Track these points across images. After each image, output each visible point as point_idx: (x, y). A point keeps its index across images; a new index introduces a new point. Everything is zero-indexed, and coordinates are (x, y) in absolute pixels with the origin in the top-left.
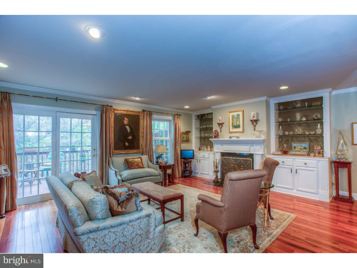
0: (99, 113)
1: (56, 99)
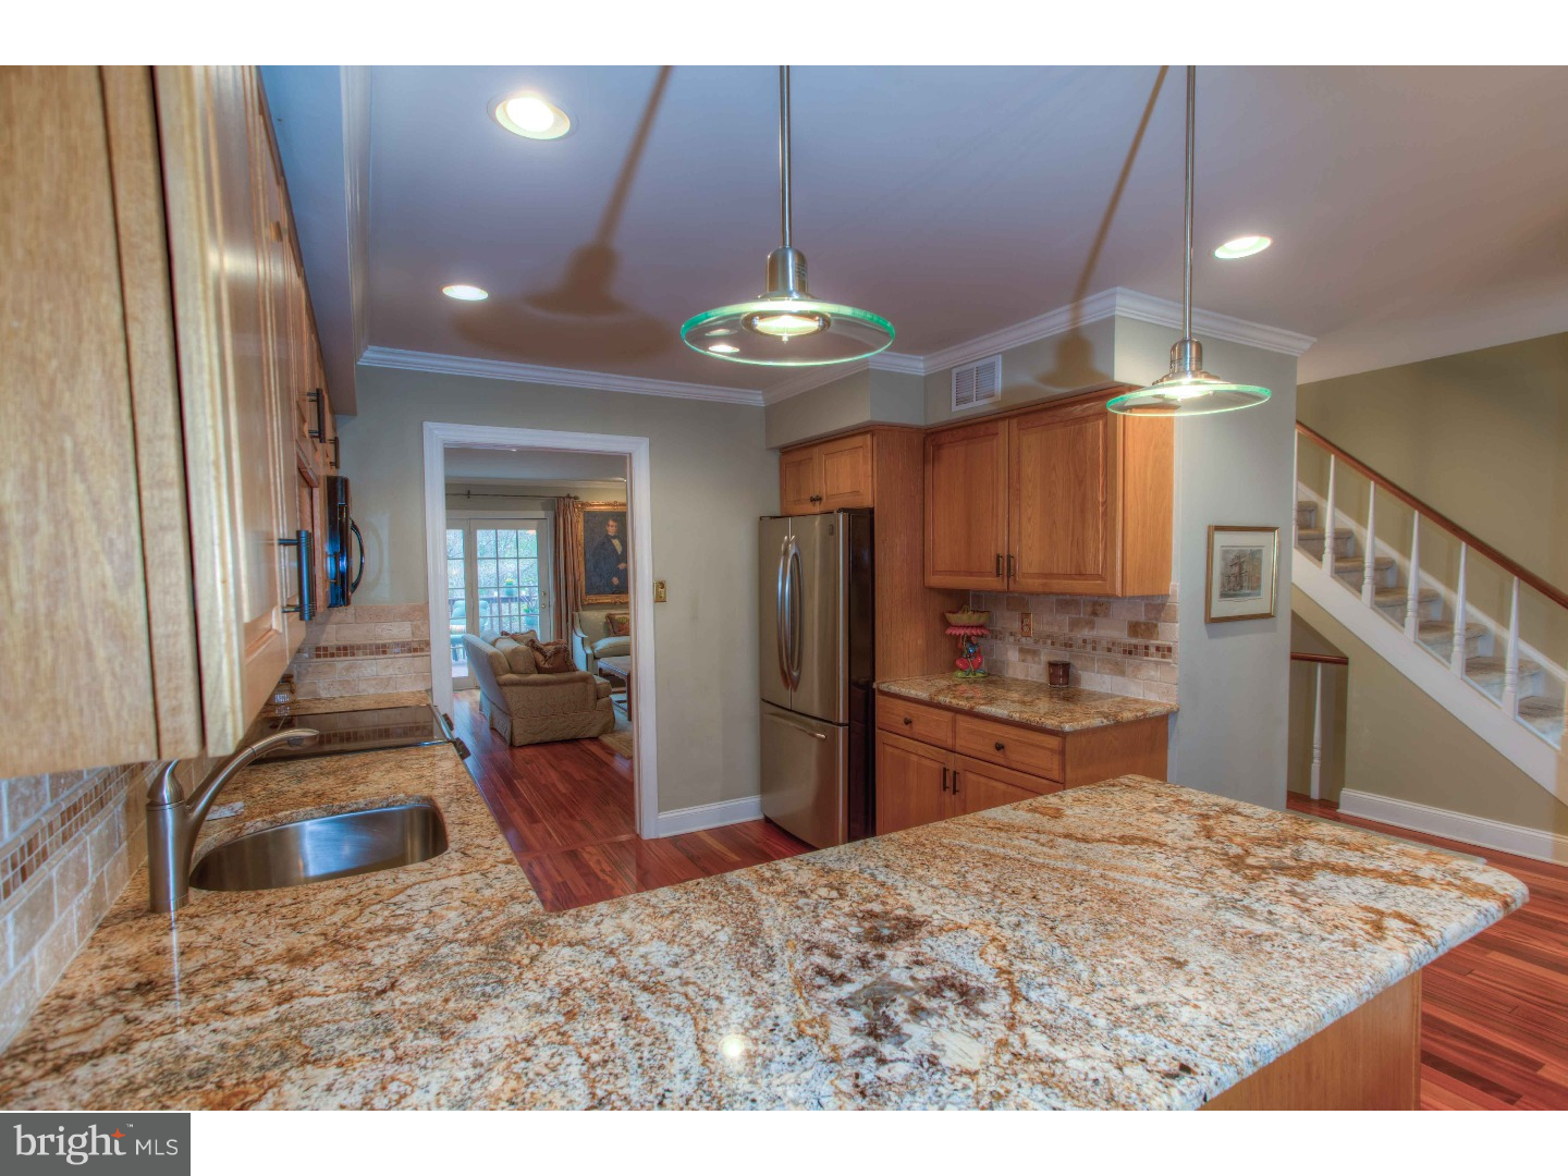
0: (551, 514)
1: (468, 494)
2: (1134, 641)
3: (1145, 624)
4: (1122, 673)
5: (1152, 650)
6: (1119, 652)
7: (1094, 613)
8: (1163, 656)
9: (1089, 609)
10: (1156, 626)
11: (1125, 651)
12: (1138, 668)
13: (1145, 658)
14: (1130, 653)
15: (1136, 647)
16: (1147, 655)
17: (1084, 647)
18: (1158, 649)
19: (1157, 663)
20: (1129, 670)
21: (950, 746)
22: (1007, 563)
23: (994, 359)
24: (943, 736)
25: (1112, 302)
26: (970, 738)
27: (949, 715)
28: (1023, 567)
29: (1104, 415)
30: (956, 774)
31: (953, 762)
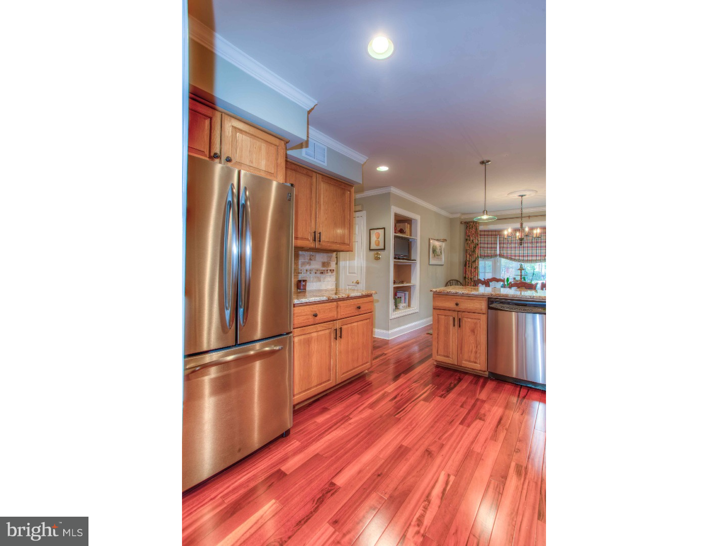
2: (324, 269)
3: (327, 262)
4: (320, 281)
5: (329, 271)
6: (319, 273)
7: (310, 259)
9: (309, 258)
10: (330, 263)
12: (325, 278)
14: (322, 273)
15: (324, 271)
16: (327, 273)
17: (307, 273)
19: (330, 275)
20: (322, 279)
21: (335, 318)
22: (317, 235)
23: (324, 147)
24: (333, 314)
25: (365, 160)
26: (346, 309)
27: (335, 303)
28: (323, 238)
29: (350, 191)
30: (341, 328)
31: (338, 325)
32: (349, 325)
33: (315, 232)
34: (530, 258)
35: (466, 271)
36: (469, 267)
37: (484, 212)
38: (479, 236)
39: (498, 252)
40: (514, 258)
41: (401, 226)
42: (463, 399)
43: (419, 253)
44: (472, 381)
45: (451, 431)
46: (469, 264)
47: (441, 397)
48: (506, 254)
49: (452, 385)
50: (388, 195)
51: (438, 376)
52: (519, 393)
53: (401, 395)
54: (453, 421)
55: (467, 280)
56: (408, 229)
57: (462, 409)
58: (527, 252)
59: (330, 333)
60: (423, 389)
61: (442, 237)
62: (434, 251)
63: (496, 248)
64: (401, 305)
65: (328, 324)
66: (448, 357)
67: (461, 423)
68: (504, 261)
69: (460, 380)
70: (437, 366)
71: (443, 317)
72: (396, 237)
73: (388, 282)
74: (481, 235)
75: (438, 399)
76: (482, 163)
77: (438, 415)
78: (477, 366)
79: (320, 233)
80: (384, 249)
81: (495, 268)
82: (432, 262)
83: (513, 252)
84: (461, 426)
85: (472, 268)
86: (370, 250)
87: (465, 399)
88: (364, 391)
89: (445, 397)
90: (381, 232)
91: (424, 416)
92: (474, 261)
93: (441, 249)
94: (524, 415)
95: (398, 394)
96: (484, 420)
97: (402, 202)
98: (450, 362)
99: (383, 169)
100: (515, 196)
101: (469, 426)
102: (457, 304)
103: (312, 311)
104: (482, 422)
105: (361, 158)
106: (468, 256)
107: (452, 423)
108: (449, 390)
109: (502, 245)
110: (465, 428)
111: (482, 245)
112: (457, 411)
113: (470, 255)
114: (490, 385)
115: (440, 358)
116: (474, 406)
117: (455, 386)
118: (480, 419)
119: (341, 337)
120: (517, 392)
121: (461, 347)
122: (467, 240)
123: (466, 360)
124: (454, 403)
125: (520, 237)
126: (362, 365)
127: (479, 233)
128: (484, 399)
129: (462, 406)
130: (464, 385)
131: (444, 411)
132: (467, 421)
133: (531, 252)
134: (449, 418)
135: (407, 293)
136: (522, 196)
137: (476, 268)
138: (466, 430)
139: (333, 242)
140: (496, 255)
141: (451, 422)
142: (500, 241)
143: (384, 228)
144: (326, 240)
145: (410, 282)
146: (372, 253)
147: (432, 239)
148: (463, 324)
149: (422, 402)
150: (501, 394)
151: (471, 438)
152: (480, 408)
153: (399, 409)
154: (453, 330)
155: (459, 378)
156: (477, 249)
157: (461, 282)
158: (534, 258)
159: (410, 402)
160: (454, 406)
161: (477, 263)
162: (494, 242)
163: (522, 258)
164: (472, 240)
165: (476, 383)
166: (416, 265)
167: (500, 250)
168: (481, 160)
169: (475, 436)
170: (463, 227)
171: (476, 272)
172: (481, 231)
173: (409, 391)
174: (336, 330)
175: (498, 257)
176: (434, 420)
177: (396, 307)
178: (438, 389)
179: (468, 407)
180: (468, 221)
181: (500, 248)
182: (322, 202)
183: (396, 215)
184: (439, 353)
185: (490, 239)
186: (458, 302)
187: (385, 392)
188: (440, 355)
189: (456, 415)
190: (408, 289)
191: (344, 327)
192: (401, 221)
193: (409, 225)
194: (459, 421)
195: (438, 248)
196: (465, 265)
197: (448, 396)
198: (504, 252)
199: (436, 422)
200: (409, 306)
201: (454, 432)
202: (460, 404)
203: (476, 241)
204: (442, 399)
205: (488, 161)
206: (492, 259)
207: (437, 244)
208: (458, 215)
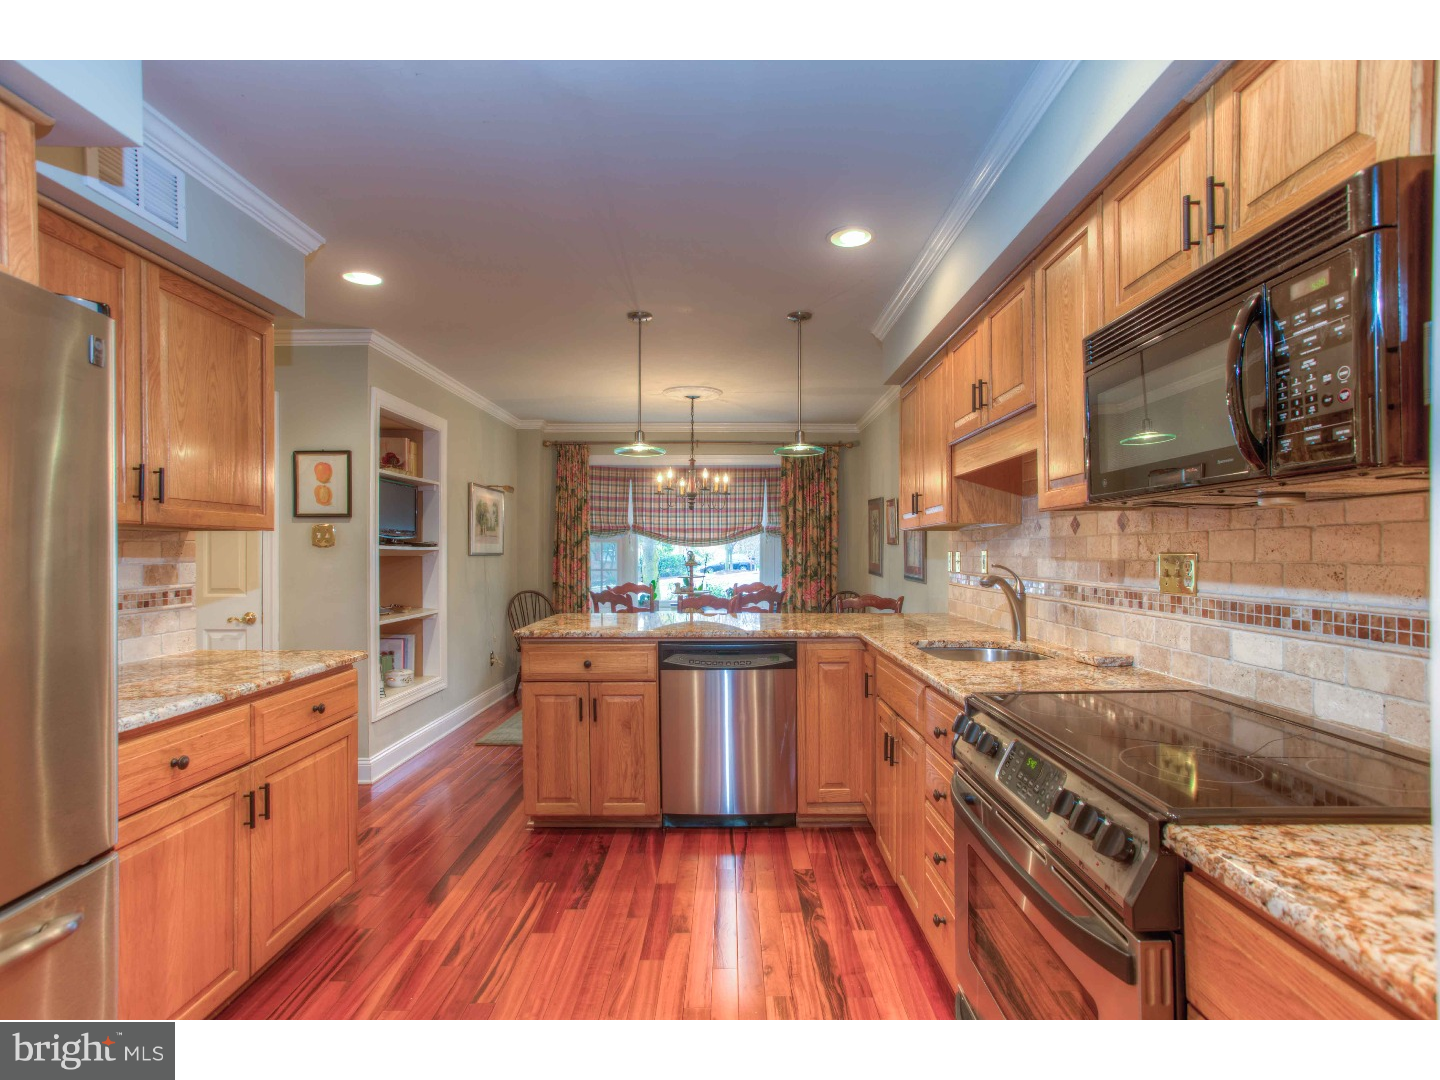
2: (152, 589)
3: (164, 567)
5: (171, 596)
6: (133, 607)
8: (183, 601)
10: (174, 568)
11: (139, 605)
12: (155, 622)
13: (165, 607)
14: (146, 604)
15: (153, 596)
16: (165, 603)
18: (177, 594)
19: (177, 610)
20: (145, 627)
21: (248, 756)
22: (151, 481)
23: (175, 172)
24: (241, 746)
25: (315, 245)
26: (279, 720)
27: (245, 708)
28: (172, 489)
29: (261, 336)
30: (267, 788)
31: (253, 778)
32: (290, 771)
33: (140, 469)
34: (697, 535)
35: (557, 570)
36: (565, 556)
37: (636, 434)
38: (589, 481)
39: (631, 521)
40: (665, 534)
41: (393, 445)
42: (626, 897)
43: (444, 525)
44: (631, 846)
45: (629, 983)
46: (565, 549)
47: (574, 907)
48: (648, 526)
49: (591, 869)
50: (361, 353)
51: (549, 855)
52: (732, 847)
53: (472, 937)
54: (624, 957)
55: (561, 590)
56: (412, 456)
57: (634, 921)
58: (691, 522)
59: (231, 813)
60: (524, 902)
61: (499, 480)
62: (481, 517)
63: (627, 510)
64: (400, 675)
65: (225, 783)
66: (567, 799)
67: (645, 955)
68: (642, 543)
69: (604, 851)
70: (538, 831)
71: (552, 700)
72: (383, 479)
73: (365, 612)
74: (592, 478)
75: (569, 915)
76: (633, 315)
77: (585, 958)
78: (638, 808)
79: (161, 472)
80: (349, 515)
81: (626, 560)
82: (476, 547)
83: (663, 520)
84: (646, 963)
85: (572, 559)
86: (296, 515)
87: (631, 895)
88: (349, 964)
89: (584, 906)
90: (338, 463)
91: (553, 973)
92: (579, 543)
93: (496, 513)
94: (755, 891)
95: (462, 937)
96: (687, 931)
97: (403, 381)
98: (572, 812)
99: (364, 279)
100: (679, 396)
101: (662, 956)
102: (587, 665)
103: (164, 752)
104: (684, 937)
105: (303, 237)
106: (563, 529)
107: (626, 963)
108: (589, 883)
109: (639, 505)
110: (656, 962)
111: (596, 503)
112: (625, 928)
113: (568, 528)
114: (673, 843)
115: (545, 808)
116: (655, 904)
117: (598, 868)
118: (679, 930)
119: (267, 815)
120: (728, 845)
121: (598, 771)
122: (558, 488)
123: (612, 799)
124: (610, 913)
125: (689, 490)
126: (332, 881)
127: (589, 472)
128: (671, 881)
129: (631, 915)
130: (616, 861)
131: (595, 940)
132: (654, 948)
133: (699, 522)
134: (612, 953)
135: (411, 639)
136: (693, 398)
137: (584, 559)
138: (660, 969)
139: (209, 503)
140: (626, 528)
141: (622, 962)
142: (634, 493)
143: (348, 453)
144: (181, 497)
145: (418, 606)
146: (306, 527)
147: (475, 484)
148: (602, 711)
149: (534, 937)
150: (701, 858)
151: (676, 983)
152: (669, 906)
153: (481, 976)
154: (579, 731)
155: (602, 847)
156: (584, 512)
157: (546, 595)
158: (706, 535)
159: (502, 948)
160: (615, 921)
161: (584, 547)
162: (622, 496)
163: (682, 535)
164: (573, 490)
165: (642, 848)
166: (436, 558)
167: (635, 516)
168: (632, 309)
169: (681, 974)
170: (549, 453)
171: (584, 569)
172: (592, 467)
173: (488, 917)
174: (252, 795)
175: (630, 533)
176: (580, 971)
177: (387, 685)
178: (561, 888)
179: (645, 913)
180: (561, 439)
181: (635, 510)
182: (163, 366)
183: (385, 415)
184: (544, 793)
185: (612, 489)
186: (590, 660)
187: (422, 944)
188: (546, 799)
189: (626, 939)
190: (414, 627)
191: (274, 780)
192: (397, 432)
193: (413, 444)
194: (639, 954)
195: (491, 509)
196: (556, 553)
197: (593, 899)
198: (645, 520)
199: (587, 976)
200: (418, 673)
201: (635, 981)
202: (626, 911)
203: (581, 494)
204: (580, 911)
205: (647, 315)
206: (618, 537)
207: (487, 497)
208: (537, 425)
